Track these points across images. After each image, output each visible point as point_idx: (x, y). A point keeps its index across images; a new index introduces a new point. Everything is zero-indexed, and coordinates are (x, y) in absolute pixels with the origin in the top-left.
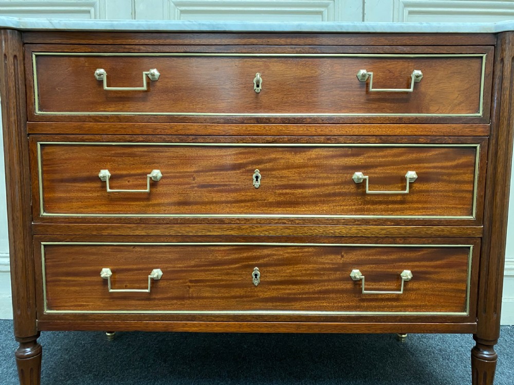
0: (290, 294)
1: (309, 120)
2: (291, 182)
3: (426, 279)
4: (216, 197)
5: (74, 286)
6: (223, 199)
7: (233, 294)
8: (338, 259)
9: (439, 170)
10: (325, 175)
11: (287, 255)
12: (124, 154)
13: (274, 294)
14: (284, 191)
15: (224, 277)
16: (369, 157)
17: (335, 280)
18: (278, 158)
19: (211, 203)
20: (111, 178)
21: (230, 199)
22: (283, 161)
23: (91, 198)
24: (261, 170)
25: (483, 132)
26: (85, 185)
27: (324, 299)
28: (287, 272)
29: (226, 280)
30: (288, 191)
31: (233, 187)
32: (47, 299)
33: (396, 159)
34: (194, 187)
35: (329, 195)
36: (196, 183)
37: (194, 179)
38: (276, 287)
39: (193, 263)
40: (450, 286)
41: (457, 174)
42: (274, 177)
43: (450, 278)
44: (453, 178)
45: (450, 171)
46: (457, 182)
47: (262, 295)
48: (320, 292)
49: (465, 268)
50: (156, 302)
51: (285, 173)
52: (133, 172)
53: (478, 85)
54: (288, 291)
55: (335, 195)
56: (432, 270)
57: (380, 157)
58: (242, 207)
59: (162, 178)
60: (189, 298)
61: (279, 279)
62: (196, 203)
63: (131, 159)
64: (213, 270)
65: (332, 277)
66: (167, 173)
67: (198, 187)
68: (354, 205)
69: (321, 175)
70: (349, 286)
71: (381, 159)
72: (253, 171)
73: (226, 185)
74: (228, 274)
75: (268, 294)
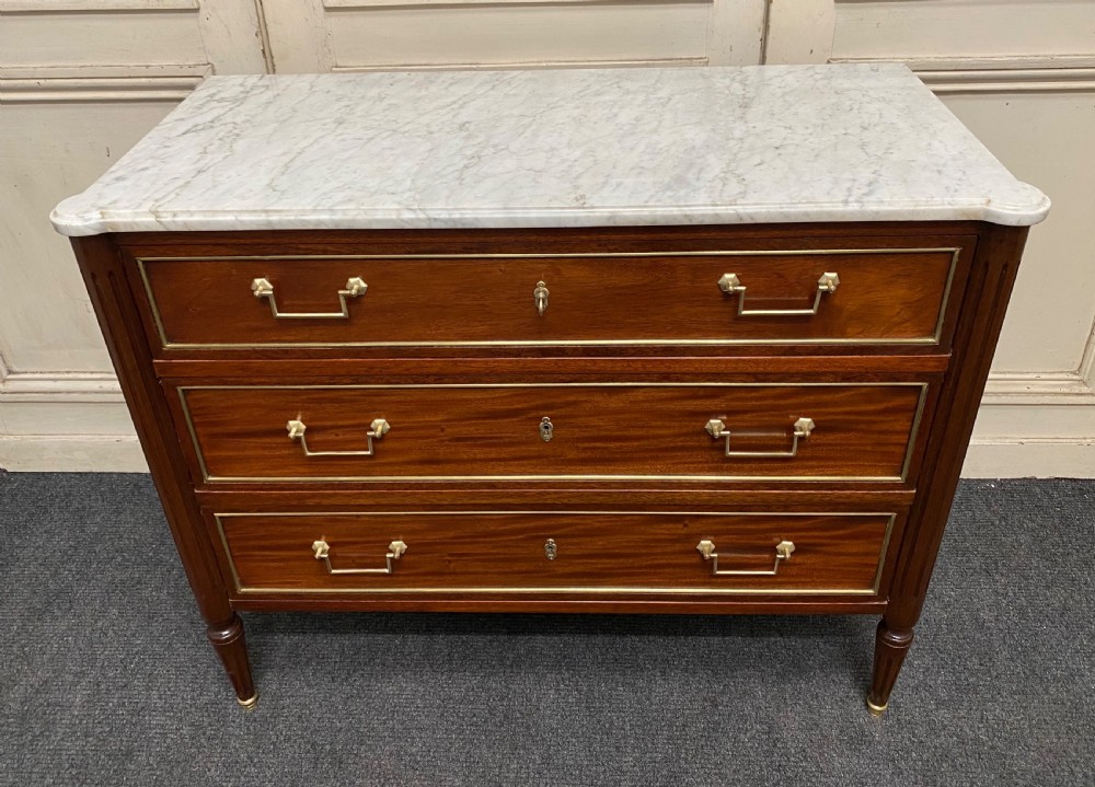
0: (605, 569)
1: (633, 351)
2: (603, 433)
3: (816, 552)
4: (479, 453)
5: (273, 561)
6: (493, 456)
7: (516, 569)
8: (679, 529)
9: (853, 417)
10: (659, 423)
11: (598, 524)
12: (323, 399)
13: (579, 569)
14: (593, 445)
15: (500, 550)
16: (732, 400)
17: (674, 553)
18: (581, 402)
19: (474, 461)
20: (307, 432)
21: (503, 455)
22: (589, 405)
23: (280, 457)
24: (552, 418)
25: (936, 367)
26: (268, 440)
27: (655, 574)
28: (598, 544)
29: (505, 554)
30: (598, 444)
31: (507, 440)
32: (239, 575)
33: (782, 402)
34: (442, 441)
35: (666, 450)
36: (446, 436)
37: (443, 430)
38: (581, 561)
39: (452, 534)
40: (853, 560)
41: (882, 422)
42: (574, 427)
43: (854, 550)
44: (876, 427)
45: (873, 418)
46: (881, 432)
47: (560, 570)
48: (650, 567)
49: (879, 539)
50: (402, 578)
51: (594, 421)
52: (340, 423)
53: (940, 295)
54: (599, 566)
55: (675, 449)
56: (828, 541)
57: (751, 399)
58: (523, 466)
59: (390, 430)
60: (450, 574)
61: (586, 552)
62: (449, 461)
63: (337, 405)
64: (483, 542)
65: (669, 549)
66: (395, 423)
67: (449, 441)
68: (706, 462)
69: (654, 424)
70: (695, 560)
71: (754, 403)
72: (540, 419)
73: (496, 438)
74: (506, 547)
75: (568, 570)
